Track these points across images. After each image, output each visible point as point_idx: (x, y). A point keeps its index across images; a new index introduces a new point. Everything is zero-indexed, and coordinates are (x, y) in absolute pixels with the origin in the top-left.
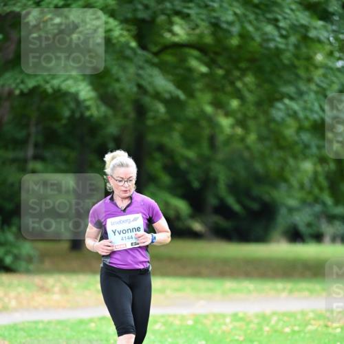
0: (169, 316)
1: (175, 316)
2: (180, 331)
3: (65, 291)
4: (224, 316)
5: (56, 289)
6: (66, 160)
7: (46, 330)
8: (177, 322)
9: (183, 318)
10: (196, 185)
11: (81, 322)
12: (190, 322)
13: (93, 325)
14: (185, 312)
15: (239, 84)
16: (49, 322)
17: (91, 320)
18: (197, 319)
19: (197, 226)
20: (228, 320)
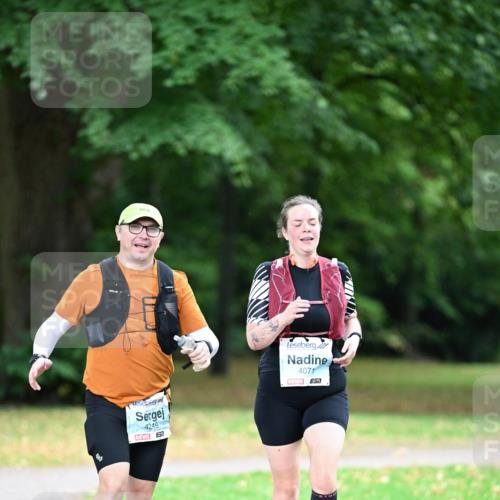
0: (355, 470)
1: (362, 470)
2: (369, 491)
3: (202, 433)
4: (434, 470)
5: (190, 431)
6: (203, 244)
7: (174, 490)
8: (366, 480)
9: (374, 474)
10: (392, 279)
11: (226, 479)
12: (385, 480)
13: (243, 484)
14: (377, 464)
15: (456, 134)
16: (180, 480)
17: (241, 477)
18: (394, 474)
19: (394, 340)
20: (440, 476)
